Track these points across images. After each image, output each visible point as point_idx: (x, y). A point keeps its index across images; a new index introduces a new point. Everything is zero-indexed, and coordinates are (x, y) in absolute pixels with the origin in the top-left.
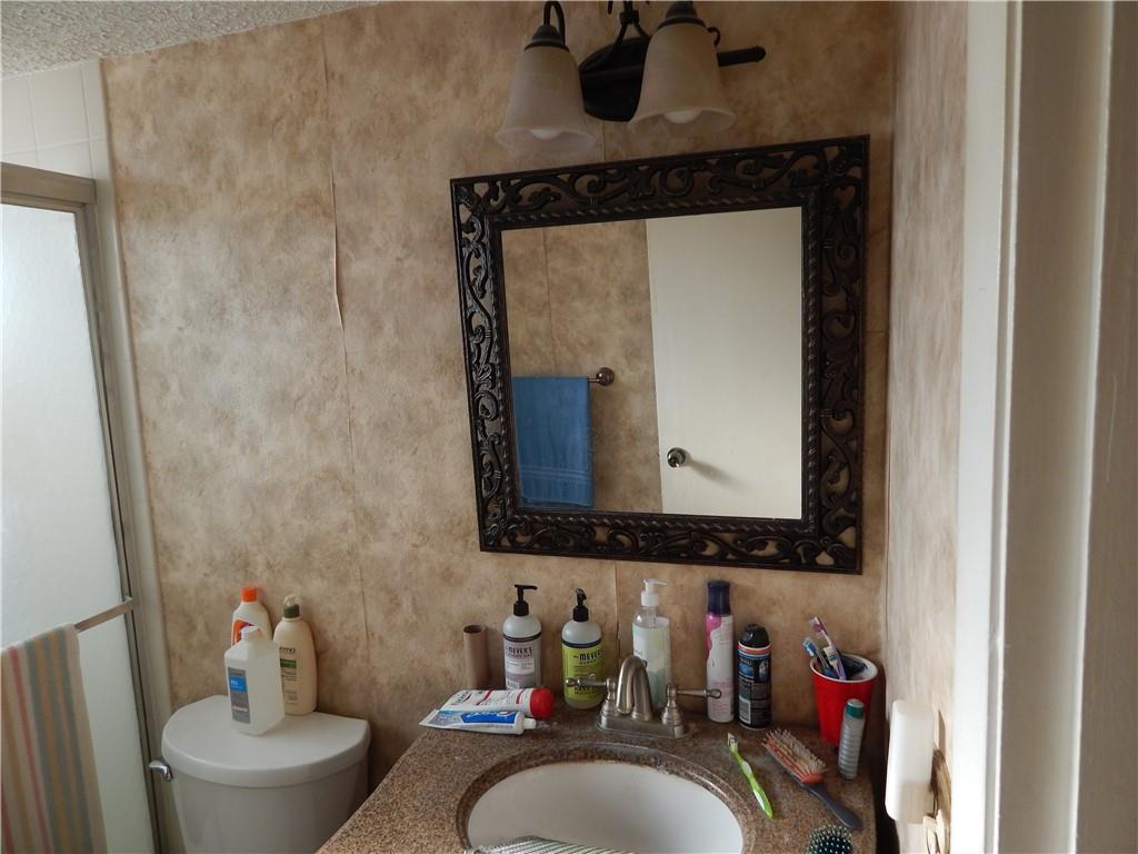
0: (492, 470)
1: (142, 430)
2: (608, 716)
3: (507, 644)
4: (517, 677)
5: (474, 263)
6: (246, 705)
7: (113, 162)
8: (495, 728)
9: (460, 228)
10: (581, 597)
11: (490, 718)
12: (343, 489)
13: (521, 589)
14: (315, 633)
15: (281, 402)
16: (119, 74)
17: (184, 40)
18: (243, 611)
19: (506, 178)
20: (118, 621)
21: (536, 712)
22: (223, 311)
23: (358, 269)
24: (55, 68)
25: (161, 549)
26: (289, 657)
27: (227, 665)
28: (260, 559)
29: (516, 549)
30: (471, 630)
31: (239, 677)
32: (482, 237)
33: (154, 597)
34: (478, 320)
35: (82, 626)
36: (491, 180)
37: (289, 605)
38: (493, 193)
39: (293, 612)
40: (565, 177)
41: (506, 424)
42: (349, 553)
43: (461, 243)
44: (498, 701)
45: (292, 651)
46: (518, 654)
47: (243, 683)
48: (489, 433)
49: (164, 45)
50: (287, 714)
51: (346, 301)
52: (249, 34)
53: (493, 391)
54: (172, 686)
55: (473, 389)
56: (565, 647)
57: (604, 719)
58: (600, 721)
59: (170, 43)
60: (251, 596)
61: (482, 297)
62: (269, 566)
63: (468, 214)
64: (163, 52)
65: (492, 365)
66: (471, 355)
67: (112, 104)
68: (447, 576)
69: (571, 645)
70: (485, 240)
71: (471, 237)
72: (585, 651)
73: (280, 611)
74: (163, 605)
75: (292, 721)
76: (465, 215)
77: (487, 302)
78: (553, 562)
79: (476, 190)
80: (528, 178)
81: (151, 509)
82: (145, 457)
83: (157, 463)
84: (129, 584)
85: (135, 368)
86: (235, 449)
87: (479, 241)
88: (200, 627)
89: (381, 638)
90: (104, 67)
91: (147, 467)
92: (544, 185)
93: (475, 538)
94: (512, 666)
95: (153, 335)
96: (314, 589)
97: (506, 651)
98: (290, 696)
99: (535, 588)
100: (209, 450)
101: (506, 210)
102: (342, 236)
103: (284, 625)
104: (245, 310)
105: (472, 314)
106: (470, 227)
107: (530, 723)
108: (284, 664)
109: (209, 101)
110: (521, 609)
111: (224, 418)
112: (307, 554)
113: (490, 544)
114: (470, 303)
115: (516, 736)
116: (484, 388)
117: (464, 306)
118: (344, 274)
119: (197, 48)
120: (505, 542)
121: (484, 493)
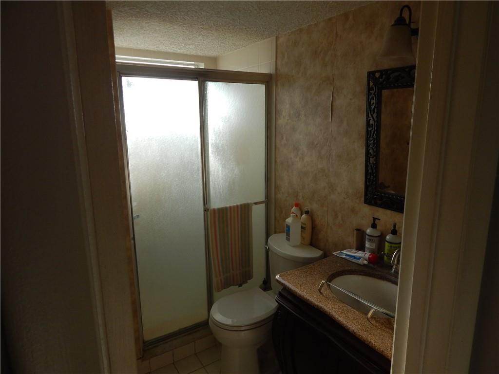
0: (371, 175)
1: (275, 151)
2: (395, 269)
3: (367, 237)
4: (369, 249)
5: (372, 101)
6: (289, 236)
7: (276, 68)
8: (354, 260)
9: (369, 89)
10: (395, 226)
11: (354, 257)
12: (326, 176)
13: (375, 219)
14: (313, 221)
15: (311, 145)
16: (281, 40)
17: (297, 28)
18: (294, 209)
19: (386, 71)
20: (264, 205)
21: (370, 260)
22: (299, 115)
23: (338, 102)
24: (265, 40)
25: (276, 187)
26: (304, 226)
27: (286, 223)
28: (301, 194)
29: (376, 205)
30: (357, 230)
31: (288, 227)
32: (375, 92)
33: (273, 201)
34: (372, 122)
35: (256, 203)
36: (381, 71)
37: (306, 210)
38: (381, 77)
39: (307, 213)
40: (407, 70)
41: (376, 160)
42: (325, 197)
43: (369, 94)
44: (360, 254)
45: (305, 224)
46: (370, 241)
47: (289, 229)
48: (371, 162)
49: (292, 30)
50: (301, 243)
51: (333, 113)
52: (315, 24)
53: (374, 148)
54: (275, 228)
55: (367, 146)
56: (386, 242)
57: (393, 269)
58: (392, 270)
59: (294, 29)
60: (297, 205)
61: (374, 114)
62: (303, 197)
63: (372, 84)
64: (292, 33)
65: (374, 138)
66: (368, 134)
67: (278, 50)
68: (353, 211)
69: (388, 242)
70: (376, 94)
71: (372, 92)
72: (393, 245)
73: (304, 211)
74: (275, 203)
75: (302, 245)
76: (371, 84)
77: (375, 116)
78: (389, 212)
79: (376, 75)
80: (394, 70)
81: (275, 175)
82: (275, 158)
83: (278, 161)
84: (268, 196)
85: (276, 131)
86: (298, 159)
87: (374, 94)
88: (284, 212)
89: (331, 227)
90: (277, 38)
91: (276, 162)
92: (400, 73)
93: (363, 199)
94: (367, 245)
95: (281, 121)
96: (314, 206)
97: (366, 239)
98: (303, 238)
99: (379, 220)
100: (291, 158)
101: (385, 83)
102: (335, 91)
103: (304, 216)
104: (305, 115)
105: (370, 119)
106: (372, 89)
107: (366, 262)
108: (302, 228)
109: (303, 47)
110: (374, 226)
111: (296, 149)
112: (313, 195)
113: (368, 201)
114: (370, 115)
115: (361, 265)
116: (371, 146)
117: (368, 116)
118: (334, 104)
119: (301, 30)
120: (373, 202)
121: (368, 184)
